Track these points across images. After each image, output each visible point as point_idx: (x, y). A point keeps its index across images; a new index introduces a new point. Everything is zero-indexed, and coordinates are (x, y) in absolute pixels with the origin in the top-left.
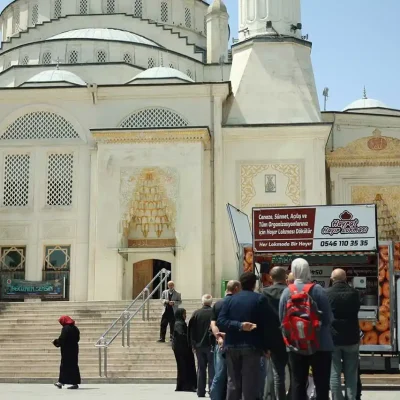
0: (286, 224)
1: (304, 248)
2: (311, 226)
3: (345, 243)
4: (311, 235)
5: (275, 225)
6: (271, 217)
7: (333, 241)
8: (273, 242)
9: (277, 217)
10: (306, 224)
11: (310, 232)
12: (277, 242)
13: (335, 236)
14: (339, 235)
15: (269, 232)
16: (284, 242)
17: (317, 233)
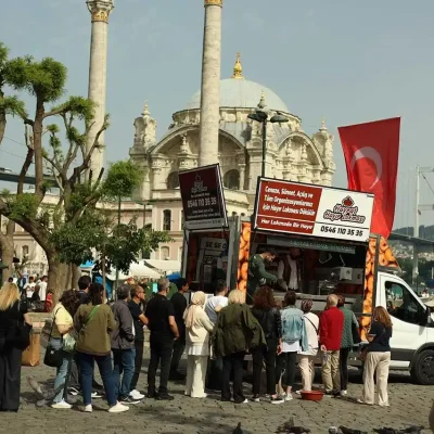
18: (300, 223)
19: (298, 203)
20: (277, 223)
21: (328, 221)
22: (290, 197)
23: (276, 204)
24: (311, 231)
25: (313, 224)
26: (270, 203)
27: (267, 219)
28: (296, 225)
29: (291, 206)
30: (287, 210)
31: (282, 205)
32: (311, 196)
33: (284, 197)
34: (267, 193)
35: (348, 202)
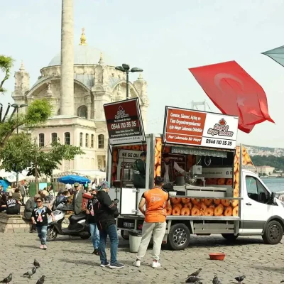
18: (193, 137)
19: (191, 124)
20: (179, 138)
21: (211, 136)
22: (187, 120)
23: (178, 125)
24: (200, 143)
25: (201, 138)
26: (174, 125)
27: (172, 135)
28: (190, 139)
29: (187, 126)
30: (185, 129)
31: (181, 125)
32: (199, 119)
33: (183, 120)
34: (172, 118)
35: (223, 122)
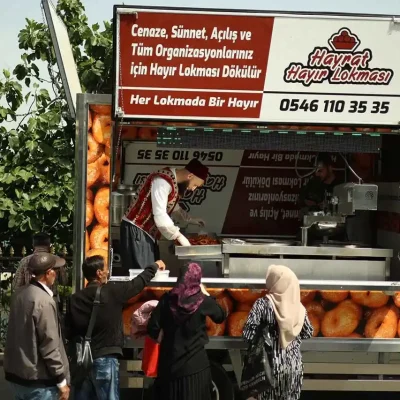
0: (198, 53)
1: (239, 112)
2: (261, 61)
3: (337, 107)
4: (259, 83)
5: (173, 53)
6: (162, 33)
7: (310, 99)
8: (164, 95)
9: (178, 33)
10: (248, 55)
11: (255, 74)
12: (175, 95)
13: (314, 87)
14: (326, 87)
15: (156, 70)
16: (192, 96)
17: (274, 78)
18: (225, 97)
19: (215, 53)
20: (169, 101)
21: (297, 87)
23: (162, 61)
24: (256, 112)
25: (259, 98)
26: (147, 61)
27: (143, 94)
28: (213, 102)
29: (199, 63)
30: (191, 71)
31: (176, 62)
32: (247, 35)
33: (180, 43)
34: (138, 40)
35: (344, 41)
